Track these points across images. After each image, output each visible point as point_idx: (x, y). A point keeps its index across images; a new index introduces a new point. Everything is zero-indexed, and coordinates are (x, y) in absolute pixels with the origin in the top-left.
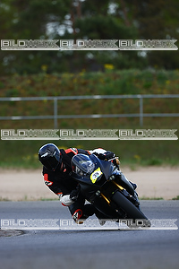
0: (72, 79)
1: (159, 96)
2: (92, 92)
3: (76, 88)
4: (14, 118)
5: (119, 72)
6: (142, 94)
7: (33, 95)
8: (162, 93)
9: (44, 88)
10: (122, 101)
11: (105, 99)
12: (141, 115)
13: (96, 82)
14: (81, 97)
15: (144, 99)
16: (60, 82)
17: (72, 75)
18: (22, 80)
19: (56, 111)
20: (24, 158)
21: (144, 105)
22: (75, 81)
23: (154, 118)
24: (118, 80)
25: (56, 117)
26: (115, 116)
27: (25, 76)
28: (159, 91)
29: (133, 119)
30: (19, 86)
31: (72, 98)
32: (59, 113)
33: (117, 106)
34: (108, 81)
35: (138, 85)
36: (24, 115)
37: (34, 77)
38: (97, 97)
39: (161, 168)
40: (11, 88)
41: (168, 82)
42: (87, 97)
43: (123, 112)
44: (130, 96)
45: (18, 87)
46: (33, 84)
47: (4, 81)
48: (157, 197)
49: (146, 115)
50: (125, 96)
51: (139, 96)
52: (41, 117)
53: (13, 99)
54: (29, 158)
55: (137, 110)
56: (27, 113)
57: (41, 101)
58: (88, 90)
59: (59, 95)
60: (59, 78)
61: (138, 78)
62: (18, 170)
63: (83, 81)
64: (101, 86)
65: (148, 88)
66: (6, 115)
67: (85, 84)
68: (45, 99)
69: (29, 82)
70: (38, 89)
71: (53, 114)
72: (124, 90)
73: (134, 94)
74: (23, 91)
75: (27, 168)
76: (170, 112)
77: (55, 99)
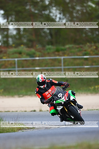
4: (86, 67)
18: (91, 46)
20: (90, 88)
27: (93, 44)
30: (89, 50)
36: (92, 65)
37: (97, 44)
40: (85, 51)
46: (96, 49)
47: (81, 47)
53: (85, 57)
54: (93, 88)
56: (94, 64)
62: (87, 94)
66: (82, 65)
69: (95, 47)
74: (91, 52)
75: (91, 93)
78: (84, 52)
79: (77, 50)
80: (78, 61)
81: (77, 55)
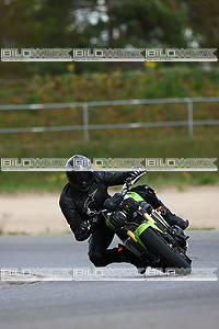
0: (105, 80)
1: (213, 99)
2: (130, 96)
3: (111, 91)
4: (36, 130)
5: (163, 70)
6: (191, 97)
7: (58, 101)
9: (71, 92)
10: (167, 106)
11: (147, 105)
12: (191, 122)
13: (135, 83)
14: (116, 103)
15: (194, 103)
16: (91, 84)
17: (104, 76)
18: (44, 83)
19: (86, 119)
20: (48, 179)
21: (194, 110)
22: (110, 83)
23: (206, 126)
24: (161, 80)
25: (86, 127)
26: (159, 124)
27: (48, 77)
28: (212, 93)
29: (180, 127)
31: (106, 103)
32: (90, 123)
33: (161, 113)
34: (148, 82)
35: (186, 86)
36: (48, 125)
37: (59, 78)
38: (136, 102)
40: (31, 92)
42: (124, 102)
43: (168, 120)
44: (176, 100)
45: (40, 91)
46: (57, 87)
48: (208, 226)
49: (197, 123)
50: (170, 100)
51: (187, 100)
52: (69, 128)
53: (34, 107)
54: (54, 178)
55: (185, 117)
56: (52, 123)
57: (68, 109)
58: (125, 93)
59: (90, 101)
60: (90, 80)
61: (186, 78)
62: (41, 194)
63: (118, 82)
64: (141, 88)
65: (198, 89)
66: (25, 127)
67: (121, 87)
68: (73, 105)
69: (52, 84)
70: (64, 94)
71: (82, 124)
72: (169, 93)
73: (181, 96)
74: (45, 97)
77: (85, 106)
78: (28, 96)
79: (11, 91)
80: (14, 117)
81: (13, 103)
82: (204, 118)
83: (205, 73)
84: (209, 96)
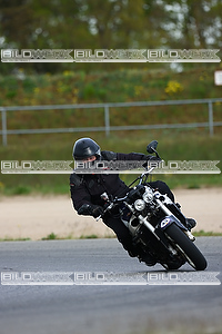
1: (27, 108)
6: (4, 106)
8: (29, 104)
12: (5, 132)
15: (8, 112)
21: (8, 119)
23: (20, 135)
28: (26, 101)
39: (30, 198)
41: (37, 90)
48: (23, 237)
49: (11, 132)
65: (12, 97)
76: (41, 127)
82: (18, 128)
83: (20, 82)
84: (22, 105)
